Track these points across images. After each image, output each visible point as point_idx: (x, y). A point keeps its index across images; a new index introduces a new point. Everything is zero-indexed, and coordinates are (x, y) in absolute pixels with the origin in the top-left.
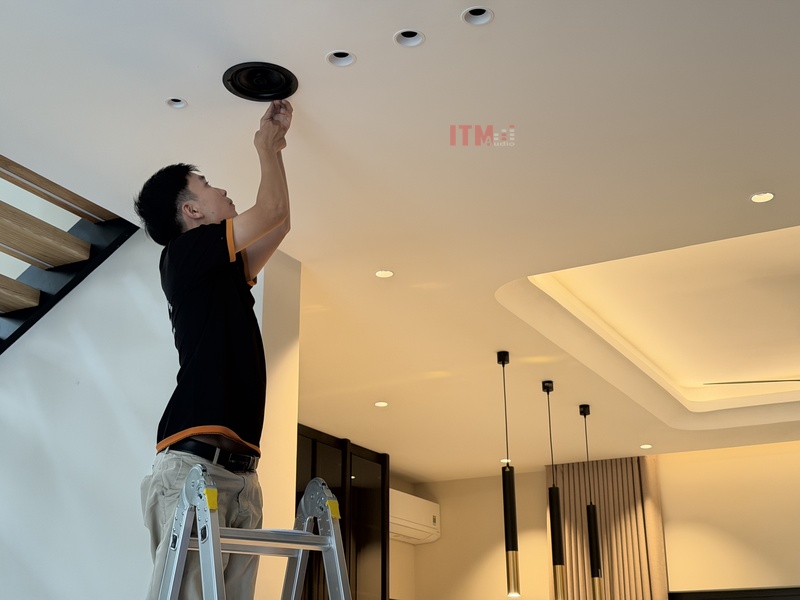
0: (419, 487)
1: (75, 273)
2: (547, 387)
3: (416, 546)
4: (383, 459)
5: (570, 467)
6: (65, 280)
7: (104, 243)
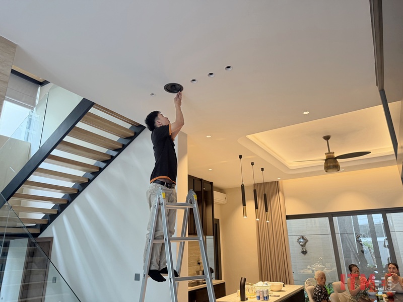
0: (221, 190)
1: (131, 139)
2: (252, 164)
3: (221, 205)
4: (211, 183)
5: (260, 184)
6: (128, 141)
7: (137, 131)
